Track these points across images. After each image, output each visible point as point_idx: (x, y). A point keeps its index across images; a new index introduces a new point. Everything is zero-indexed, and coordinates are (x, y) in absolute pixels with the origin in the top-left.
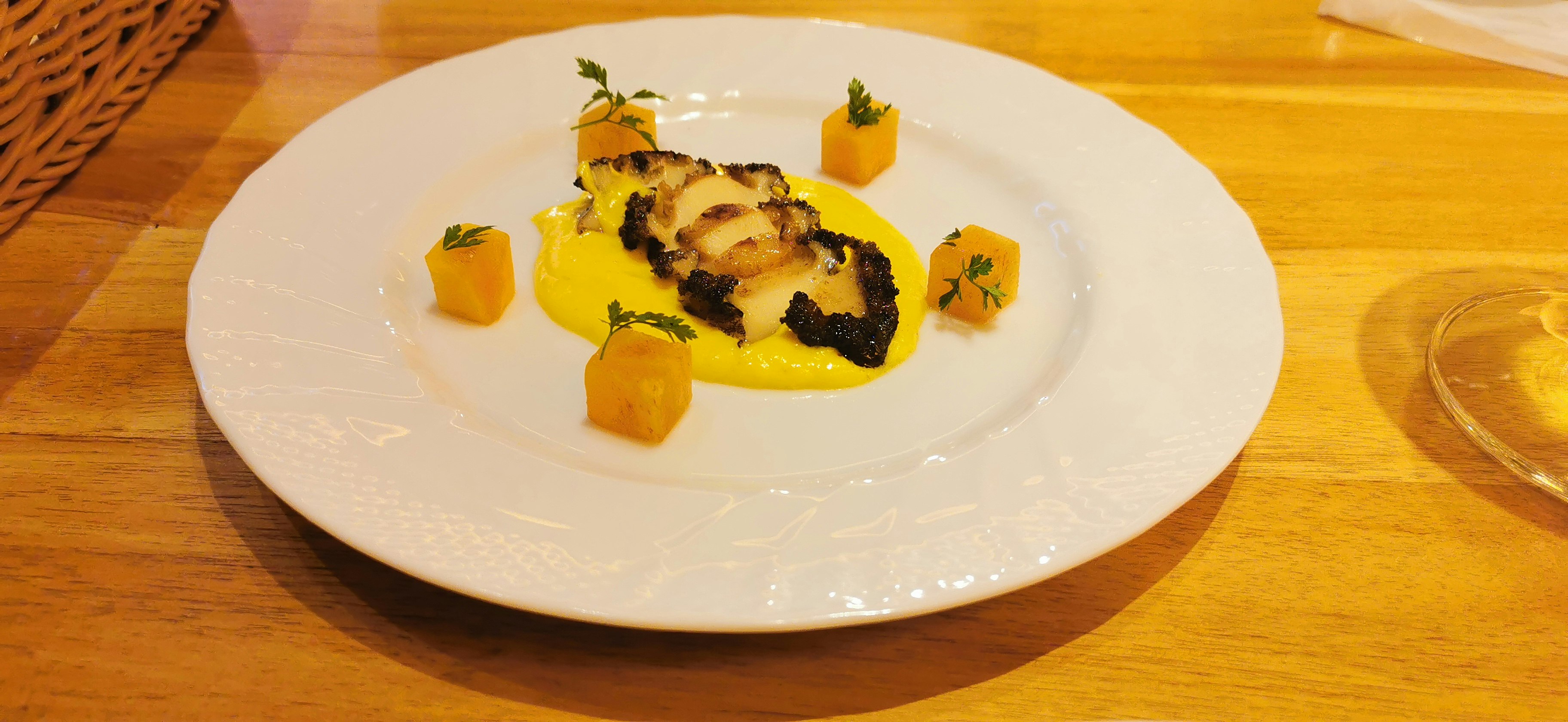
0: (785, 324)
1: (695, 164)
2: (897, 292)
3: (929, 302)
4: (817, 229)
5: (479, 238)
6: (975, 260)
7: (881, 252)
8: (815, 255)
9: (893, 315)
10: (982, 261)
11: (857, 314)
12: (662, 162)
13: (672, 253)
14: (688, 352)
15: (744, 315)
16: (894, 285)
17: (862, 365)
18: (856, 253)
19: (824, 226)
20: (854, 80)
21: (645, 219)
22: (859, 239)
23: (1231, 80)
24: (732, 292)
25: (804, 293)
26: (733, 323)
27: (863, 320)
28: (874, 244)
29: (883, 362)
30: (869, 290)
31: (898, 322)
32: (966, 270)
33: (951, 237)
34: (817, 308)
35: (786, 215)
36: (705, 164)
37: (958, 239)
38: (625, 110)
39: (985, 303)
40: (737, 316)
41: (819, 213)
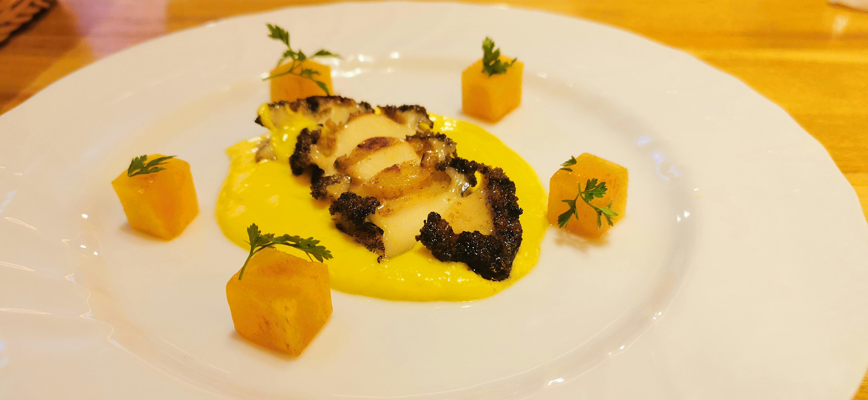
0: (420, 241)
1: (358, 107)
2: (520, 212)
3: (549, 218)
4: (454, 158)
5: (159, 166)
6: (590, 184)
7: (507, 176)
8: (451, 180)
9: (517, 233)
10: (596, 185)
11: (484, 232)
12: (331, 105)
13: (328, 178)
14: (325, 271)
15: (384, 233)
16: (518, 205)
17: (489, 279)
18: (485, 178)
19: (458, 156)
20: (487, 39)
21: (309, 149)
22: (488, 166)
23: (773, 46)
24: (374, 213)
25: (437, 214)
26: (375, 240)
27: (490, 237)
28: (501, 170)
29: (509, 275)
30: (496, 210)
31: (522, 239)
32: (582, 193)
33: (568, 164)
34: (449, 227)
35: (429, 146)
36: (366, 106)
37: (575, 165)
38: (306, 65)
39: (599, 222)
40: (379, 234)
41: (455, 144)
